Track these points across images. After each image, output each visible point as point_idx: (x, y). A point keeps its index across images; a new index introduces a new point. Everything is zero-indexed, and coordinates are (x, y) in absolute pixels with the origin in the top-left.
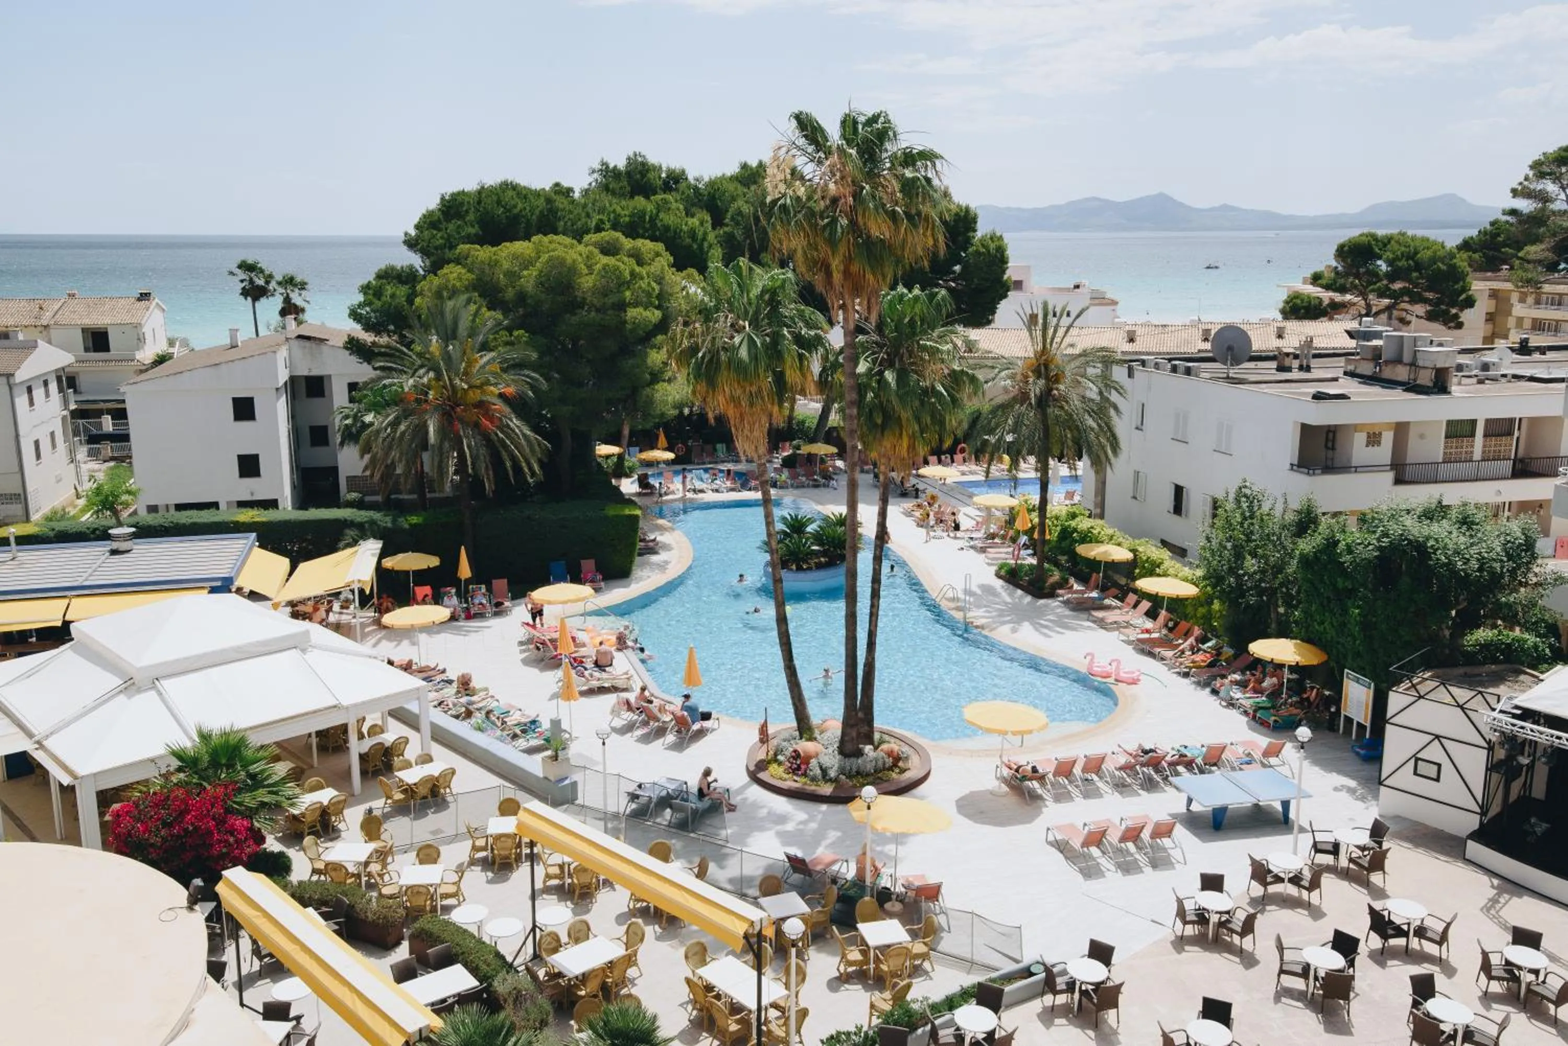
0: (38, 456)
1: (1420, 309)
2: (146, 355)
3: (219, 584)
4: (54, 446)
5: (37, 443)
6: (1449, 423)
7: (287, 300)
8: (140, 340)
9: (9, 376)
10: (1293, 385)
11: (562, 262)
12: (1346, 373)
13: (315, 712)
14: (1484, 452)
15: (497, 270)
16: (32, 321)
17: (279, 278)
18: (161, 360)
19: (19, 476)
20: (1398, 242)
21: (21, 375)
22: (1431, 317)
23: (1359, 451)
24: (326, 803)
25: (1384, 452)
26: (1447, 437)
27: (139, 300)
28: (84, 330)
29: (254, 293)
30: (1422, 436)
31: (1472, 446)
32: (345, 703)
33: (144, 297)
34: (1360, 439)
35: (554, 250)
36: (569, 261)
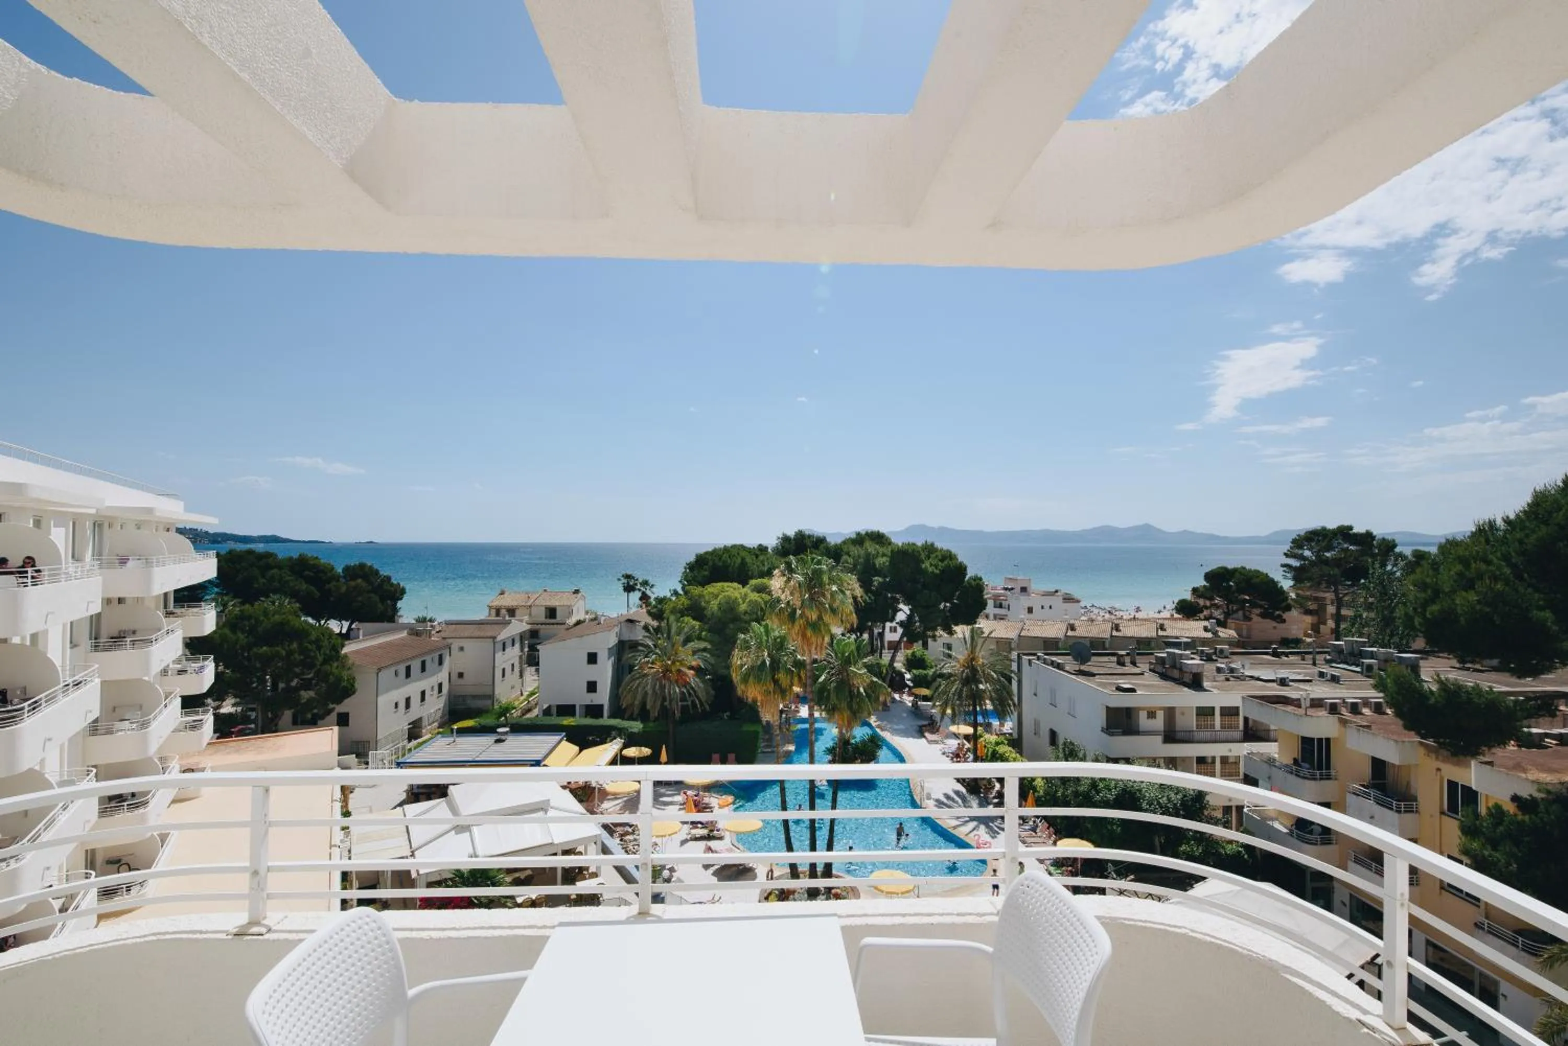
0: (503, 676)
1: (1258, 611)
2: (572, 621)
3: (534, 763)
4: (513, 670)
5: (504, 670)
6: (1197, 708)
7: (644, 593)
8: (571, 613)
9: (494, 638)
10: (1115, 677)
11: (729, 597)
12: (1150, 670)
13: (540, 846)
14: (1221, 724)
15: (702, 600)
16: (523, 604)
17: (640, 580)
18: (579, 623)
19: (491, 687)
20: (1240, 573)
21: (500, 638)
22: (1263, 616)
23: (1144, 721)
24: (534, 898)
25: (1159, 723)
26: (1197, 715)
27: (574, 593)
28: (546, 608)
29: (629, 589)
30: (1183, 714)
31: (1214, 721)
32: (556, 842)
33: (577, 592)
34: (1143, 715)
35: (727, 591)
36: (733, 598)
